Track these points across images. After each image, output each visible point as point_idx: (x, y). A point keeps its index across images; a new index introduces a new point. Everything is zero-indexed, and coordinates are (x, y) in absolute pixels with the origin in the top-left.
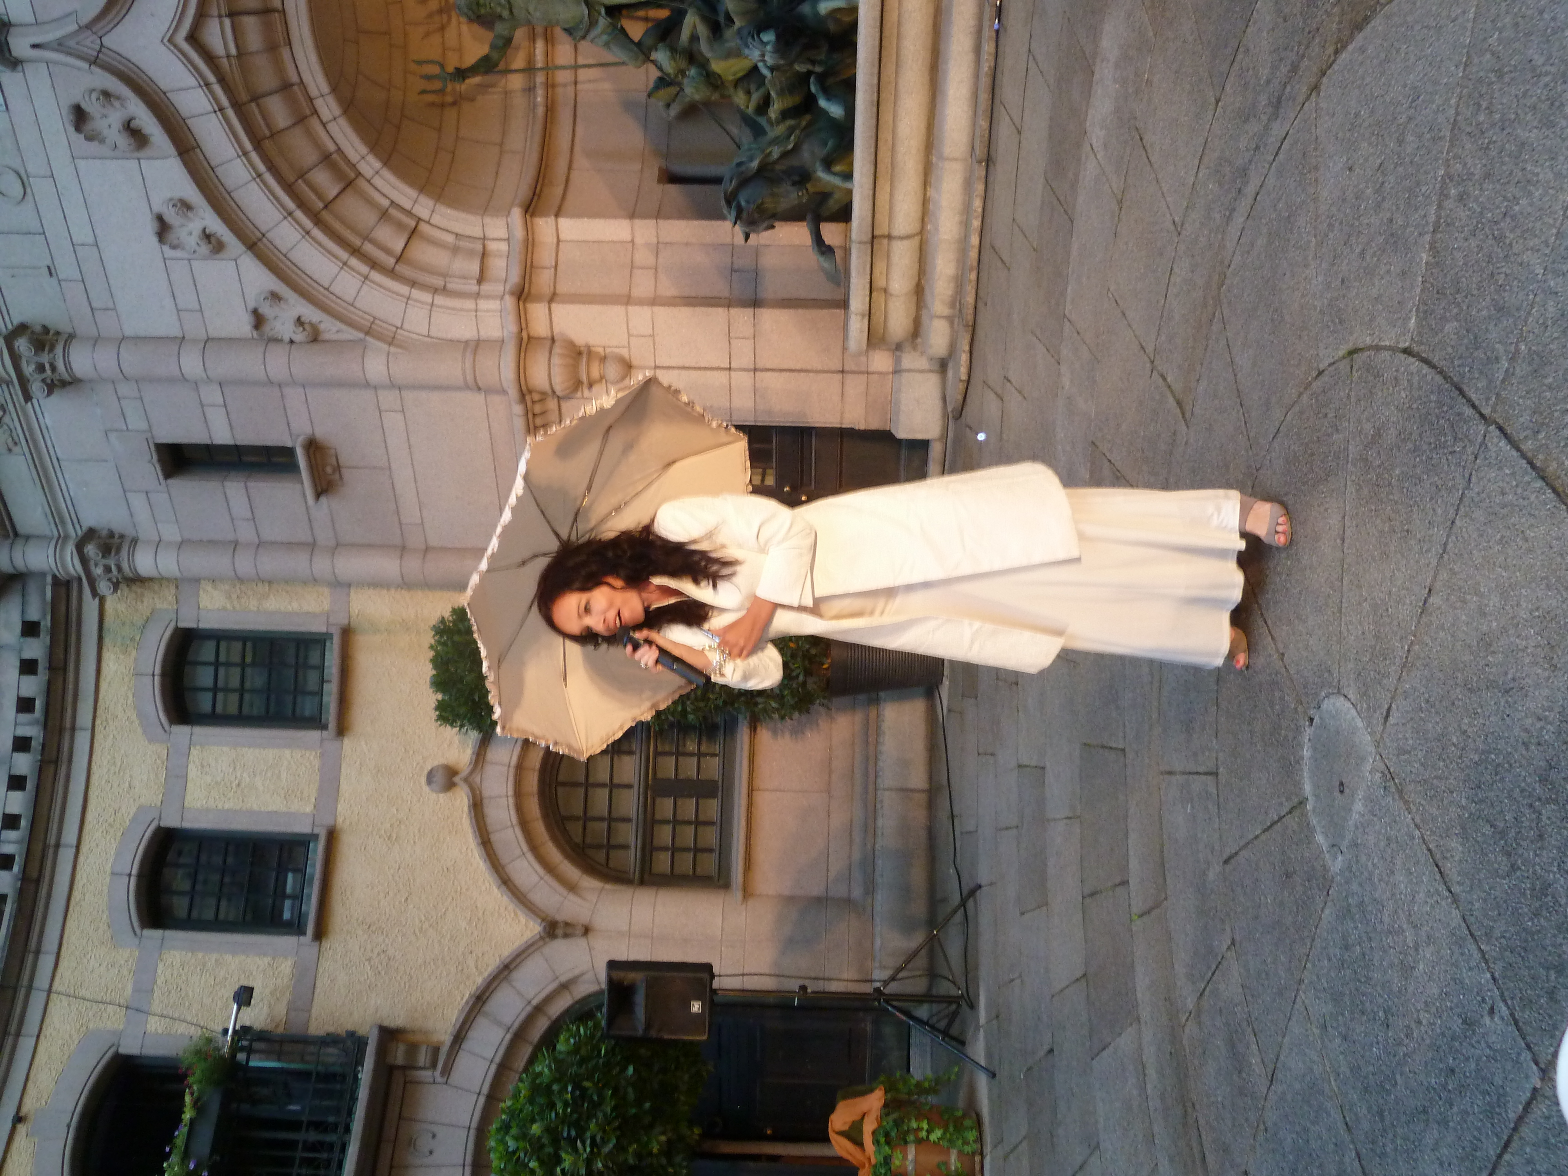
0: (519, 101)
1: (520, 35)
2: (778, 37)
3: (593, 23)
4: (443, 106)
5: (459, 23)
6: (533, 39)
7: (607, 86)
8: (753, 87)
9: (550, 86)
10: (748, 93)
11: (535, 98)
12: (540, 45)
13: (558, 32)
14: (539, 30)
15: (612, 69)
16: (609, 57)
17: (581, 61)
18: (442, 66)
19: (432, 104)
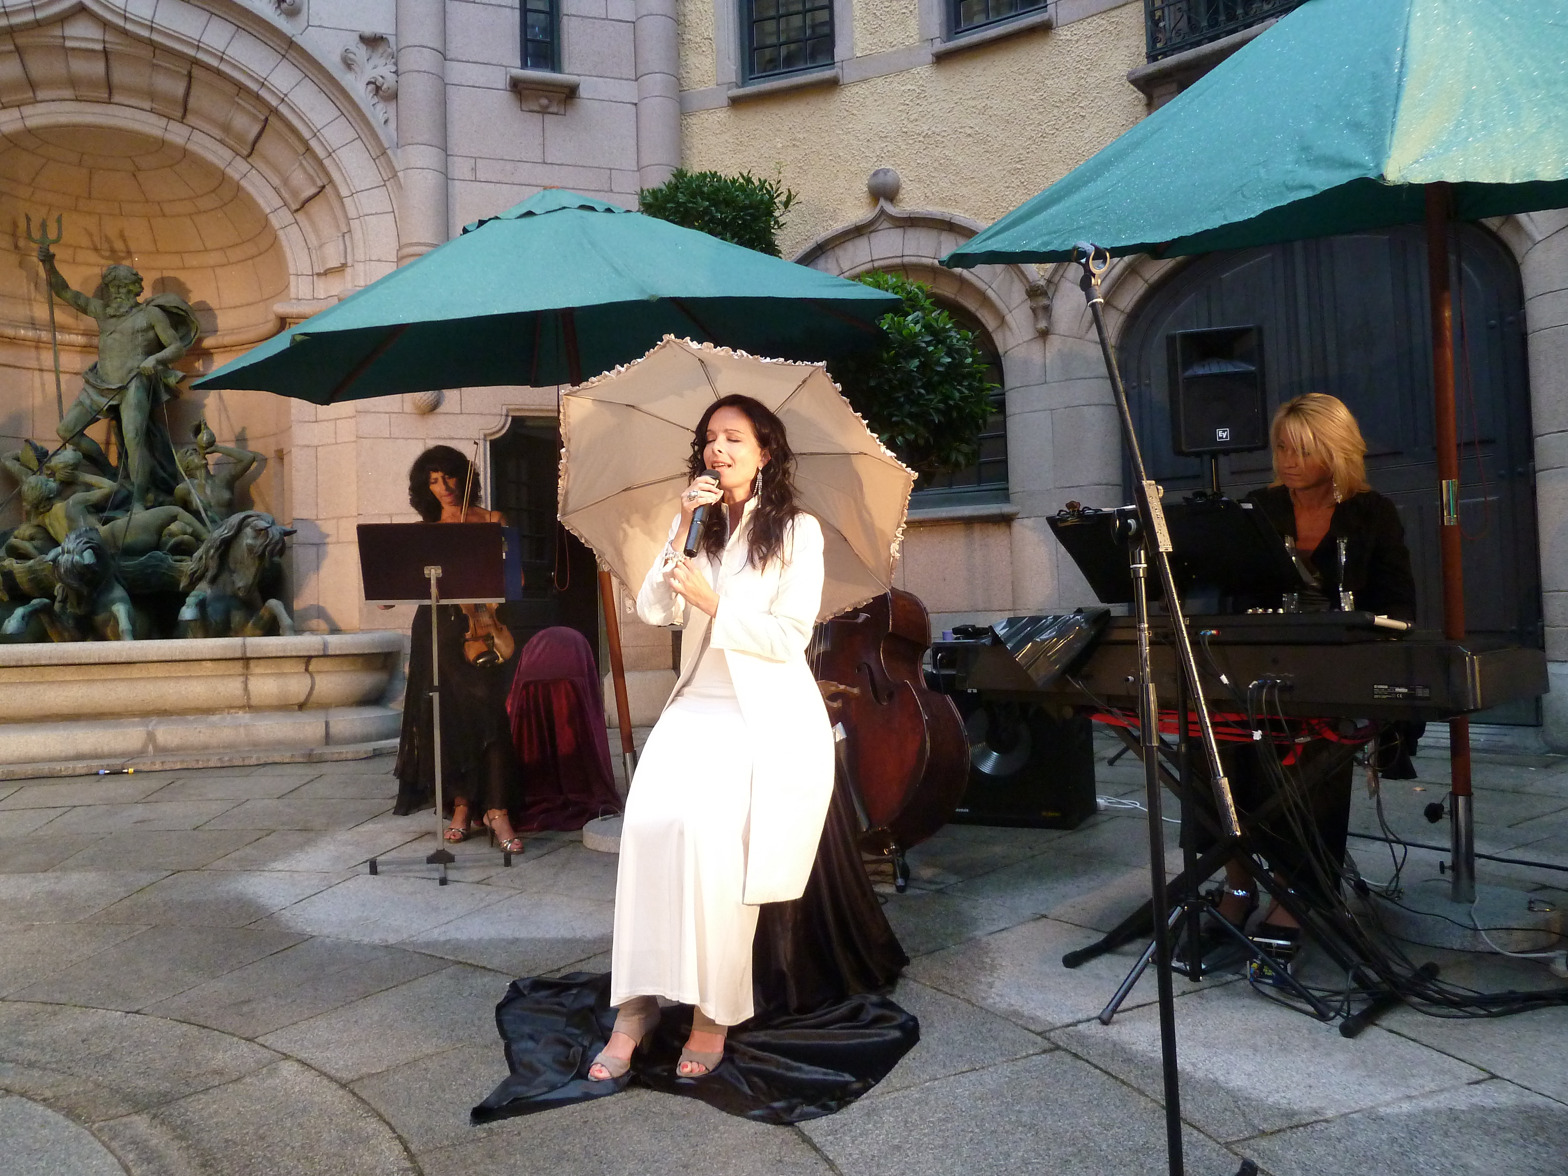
0: (21, 312)
1: (90, 322)
2: (88, 566)
3: (102, 392)
4: (14, 235)
5: (102, 266)
6: (85, 333)
7: (38, 400)
8: (37, 543)
9: (38, 344)
10: (31, 538)
11: (25, 328)
12: (80, 340)
13: (92, 359)
14: (95, 341)
15: (56, 406)
16: (67, 404)
17: (63, 378)
18: (56, 242)
19: (15, 225)
